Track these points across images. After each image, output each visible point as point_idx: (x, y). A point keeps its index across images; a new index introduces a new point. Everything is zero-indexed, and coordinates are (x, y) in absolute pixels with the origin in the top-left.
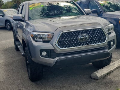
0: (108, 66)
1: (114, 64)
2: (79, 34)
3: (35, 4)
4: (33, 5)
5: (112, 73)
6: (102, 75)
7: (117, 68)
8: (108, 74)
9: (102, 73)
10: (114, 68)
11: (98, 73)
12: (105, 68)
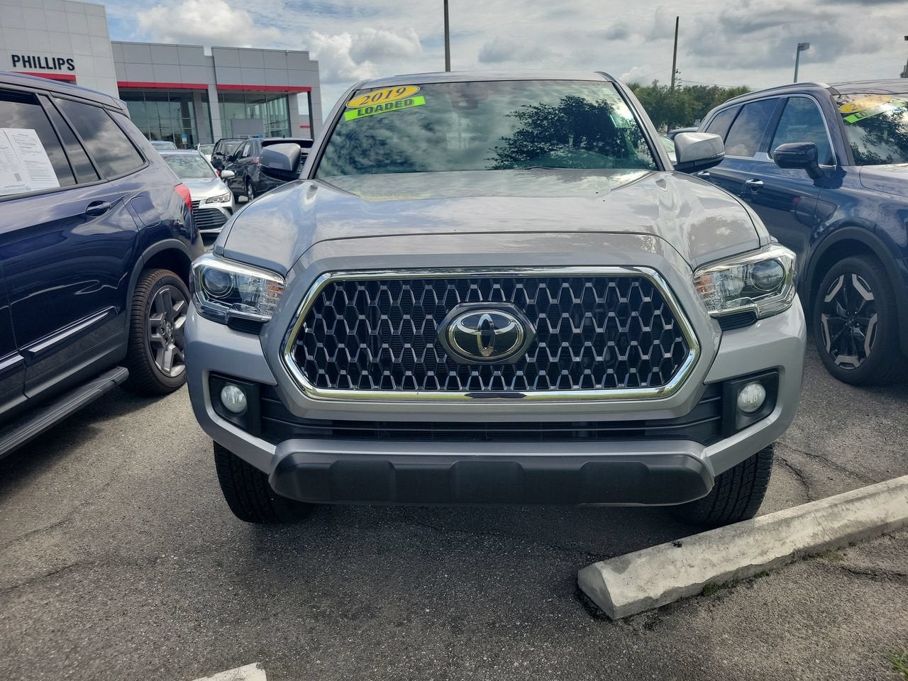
0: (729, 530)
1: (787, 522)
2: (452, 303)
3: (385, 92)
4: (372, 94)
5: (741, 589)
6: (656, 591)
7: (805, 555)
8: (709, 591)
9: (651, 581)
10: (771, 556)
11: (623, 576)
12: (697, 547)
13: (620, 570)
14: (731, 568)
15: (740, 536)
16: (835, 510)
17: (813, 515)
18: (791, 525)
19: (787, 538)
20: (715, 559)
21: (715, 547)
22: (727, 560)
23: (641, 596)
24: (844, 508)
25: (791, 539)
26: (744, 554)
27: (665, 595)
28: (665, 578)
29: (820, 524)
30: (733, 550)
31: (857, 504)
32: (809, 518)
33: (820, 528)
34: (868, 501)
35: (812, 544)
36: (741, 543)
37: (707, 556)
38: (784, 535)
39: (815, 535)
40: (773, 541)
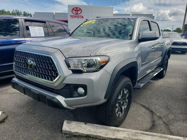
6: (73, 131)
8: (87, 137)
9: (73, 129)
10: (108, 137)
11: (68, 125)
12: (89, 126)
13: (68, 123)
14: (95, 134)
15: (102, 128)
16: (137, 134)
17: (128, 132)
18: (119, 132)
19: (116, 134)
20: (92, 130)
21: (94, 128)
22: (95, 132)
23: (69, 130)
24: (140, 135)
25: (117, 135)
26: (100, 133)
27: (75, 133)
28: (77, 129)
29: (129, 135)
30: (98, 131)
31: (145, 136)
32: (126, 132)
33: (128, 136)
34: (150, 136)
35: (122, 139)
36: (101, 130)
37: (90, 129)
38: (115, 133)
39: (125, 137)
40: (111, 133)
